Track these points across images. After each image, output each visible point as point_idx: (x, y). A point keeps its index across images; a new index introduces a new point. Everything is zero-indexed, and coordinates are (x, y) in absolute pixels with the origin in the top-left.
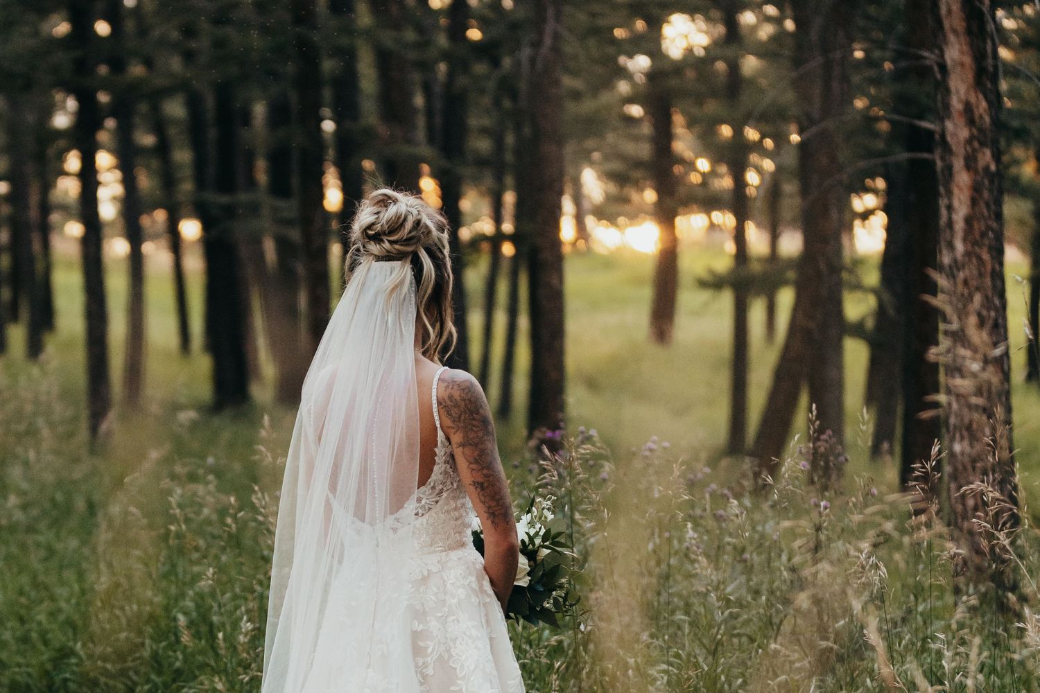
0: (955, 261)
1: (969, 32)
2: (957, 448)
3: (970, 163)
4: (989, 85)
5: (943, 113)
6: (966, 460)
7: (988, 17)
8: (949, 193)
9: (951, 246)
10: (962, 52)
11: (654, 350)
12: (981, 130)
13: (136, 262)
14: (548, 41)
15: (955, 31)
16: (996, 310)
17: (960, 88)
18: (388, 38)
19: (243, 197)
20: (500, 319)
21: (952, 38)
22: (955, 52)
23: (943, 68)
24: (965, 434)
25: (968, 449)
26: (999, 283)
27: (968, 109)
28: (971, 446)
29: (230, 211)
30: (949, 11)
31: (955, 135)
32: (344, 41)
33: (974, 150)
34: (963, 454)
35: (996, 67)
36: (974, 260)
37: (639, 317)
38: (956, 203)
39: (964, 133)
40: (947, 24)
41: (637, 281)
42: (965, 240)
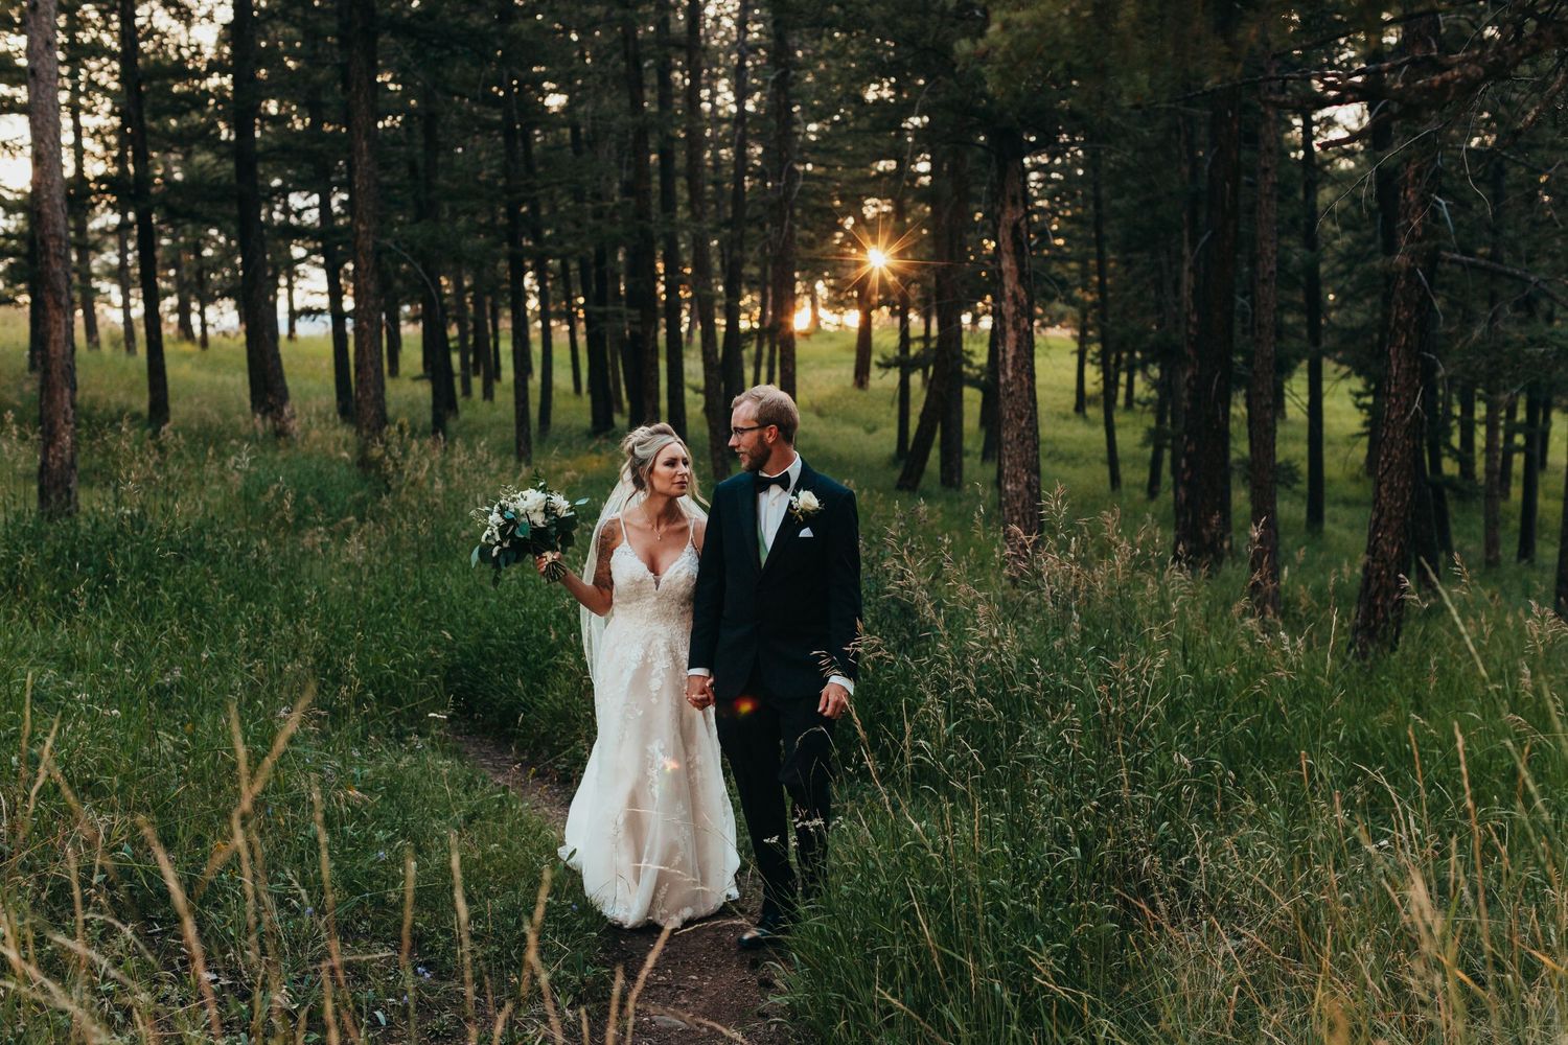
0: (1008, 382)
1: (1015, 252)
2: (1009, 487)
3: (1016, 326)
4: (1026, 282)
5: (1001, 297)
6: (1013, 494)
7: (1025, 244)
8: (1004, 343)
9: (1005, 374)
10: (1011, 263)
11: (857, 392)
12: (1021, 307)
13: (546, 332)
15: (1007, 252)
16: (1031, 410)
17: (1010, 283)
19: (612, 309)
21: (1005, 256)
22: (1007, 263)
23: (1001, 272)
24: (1013, 479)
25: (1014, 488)
26: (1032, 394)
27: (1015, 295)
28: (1017, 486)
29: (604, 317)
30: (1004, 240)
31: (1007, 310)
33: (1018, 319)
34: (1012, 490)
35: (1030, 272)
36: (1018, 381)
37: (847, 372)
38: (1008, 349)
39: (1012, 309)
40: (1002, 248)
41: (848, 349)
42: (1013, 369)
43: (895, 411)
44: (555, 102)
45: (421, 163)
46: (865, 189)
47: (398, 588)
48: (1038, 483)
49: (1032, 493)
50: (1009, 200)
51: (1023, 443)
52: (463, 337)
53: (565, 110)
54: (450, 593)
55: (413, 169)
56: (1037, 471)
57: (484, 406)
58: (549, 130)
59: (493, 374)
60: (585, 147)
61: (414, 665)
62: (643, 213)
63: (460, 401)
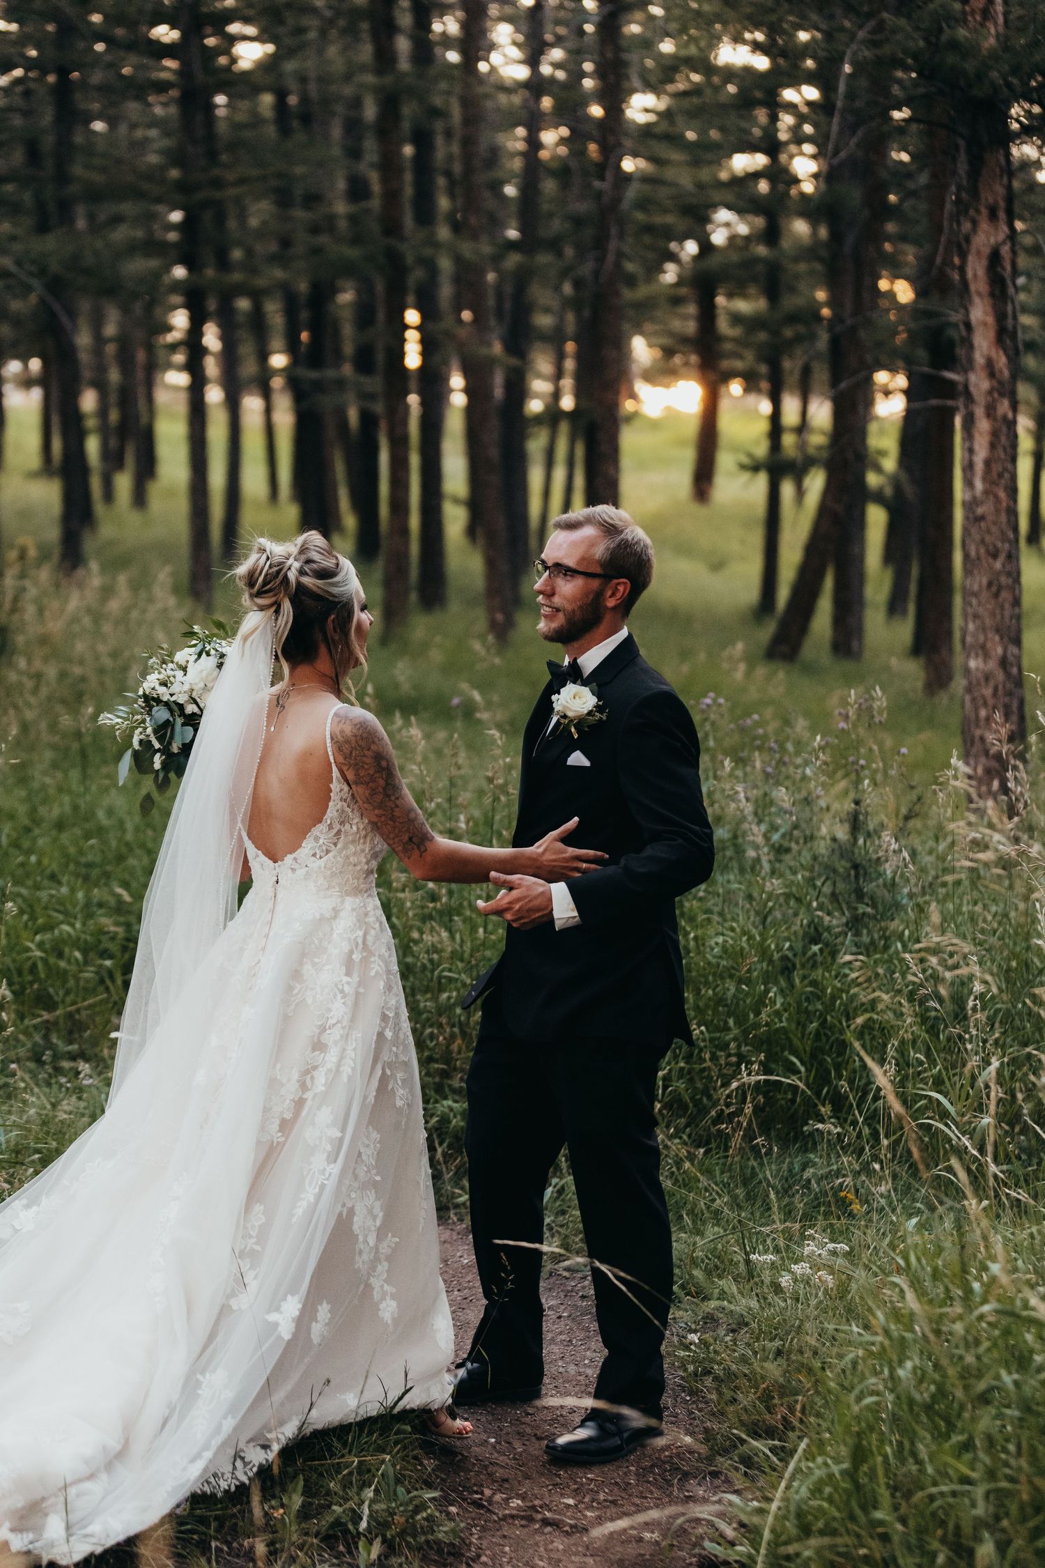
0: (974, 498)
1: (992, 295)
2: (973, 664)
3: (990, 411)
4: (1008, 342)
5: (969, 366)
6: (980, 675)
7: (1009, 282)
10: (985, 313)
11: (695, 508)
12: (1000, 383)
14: (611, 258)
15: (979, 294)
16: (1010, 541)
17: (983, 344)
18: (467, 249)
19: (330, 373)
20: (559, 474)
21: (977, 300)
22: (980, 312)
23: (968, 326)
24: (980, 652)
25: (981, 665)
26: (1012, 518)
27: (990, 365)
28: (985, 662)
29: (319, 386)
30: (975, 275)
31: (977, 385)
32: (427, 252)
33: (994, 400)
34: (977, 669)
35: (1015, 328)
36: (991, 497)
37: (681, 477)
38: (977, 447)
39: (985, 385)
40: (973, 288)
41: (681, 443)
42: (984, 479)
43: (756, 539)
44: (250, 54)
45: (48, 142)
46: (717, 196)
47: (34, 810)
48: (1018, 659)
49: (1008, 674)
50: (984, 211)
51: (997, 595)
52: (102, 412)
53: (268, 66)
54: (121, 823)
55: (33, 154)
56: (1017, 641)
57: (133, 518)
58: (242, 97)
59: (147, 467)
60: (295, 124)
61: (76, 943)
62: (392, 227)
63: (99, 508)
